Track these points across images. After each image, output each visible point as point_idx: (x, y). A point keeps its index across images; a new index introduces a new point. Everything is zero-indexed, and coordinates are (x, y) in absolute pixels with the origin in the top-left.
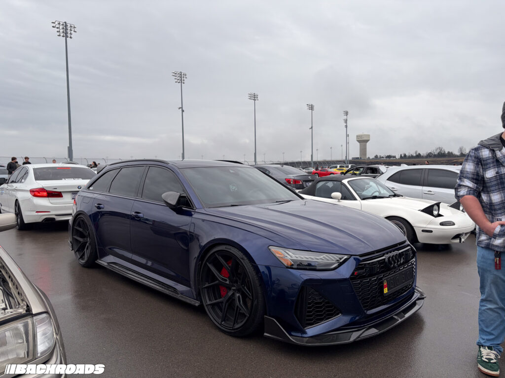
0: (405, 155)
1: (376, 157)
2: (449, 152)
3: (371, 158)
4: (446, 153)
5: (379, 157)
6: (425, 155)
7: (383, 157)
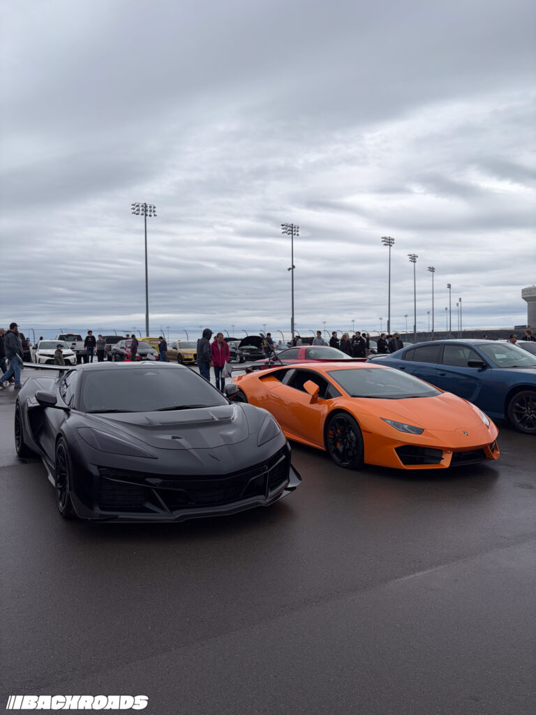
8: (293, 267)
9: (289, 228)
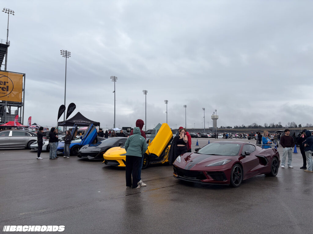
0: (237, 127)
1: (221, 127)
2: (259, 126)
3: (219, 128)
4: (258, 126)
5: (223, 127)
6: (248, 127)
7: (225, 128)
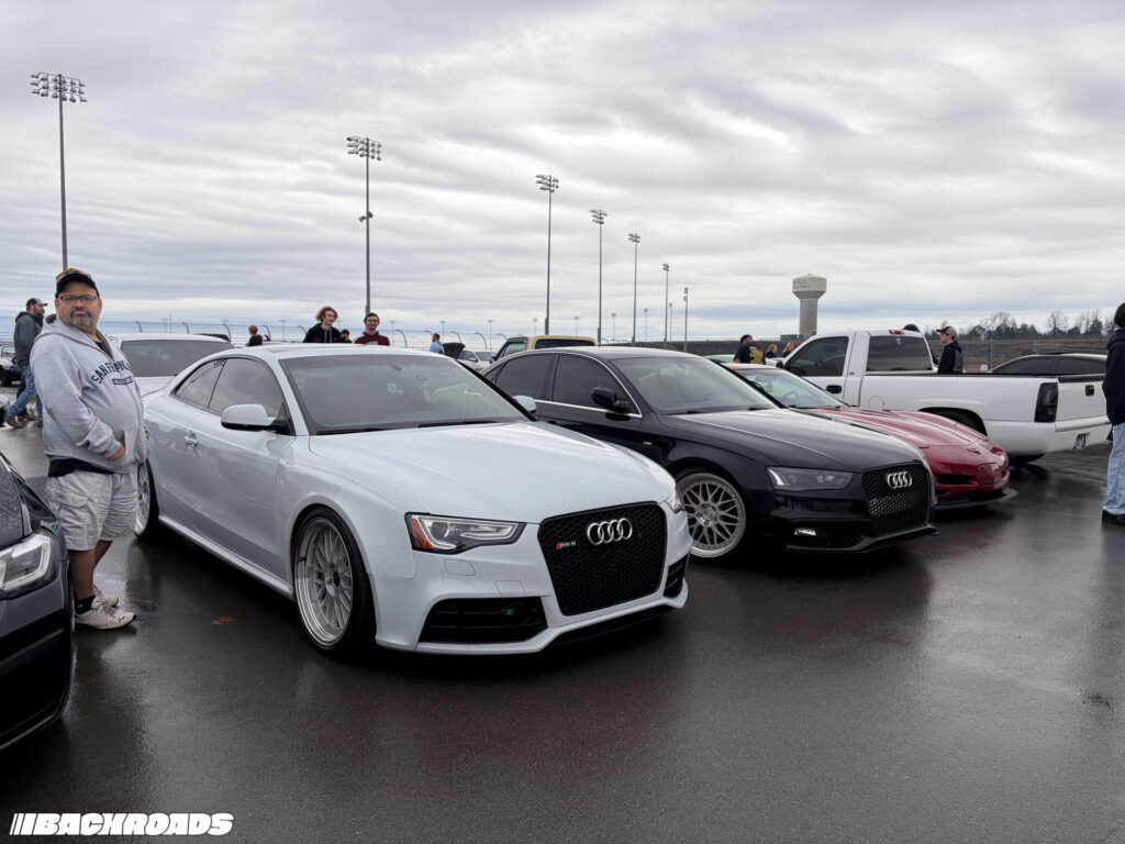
2: (1024, 327)
4: (1019, 327)
6: (966, 332)
8: (370, 215)
9: (361, 146)
